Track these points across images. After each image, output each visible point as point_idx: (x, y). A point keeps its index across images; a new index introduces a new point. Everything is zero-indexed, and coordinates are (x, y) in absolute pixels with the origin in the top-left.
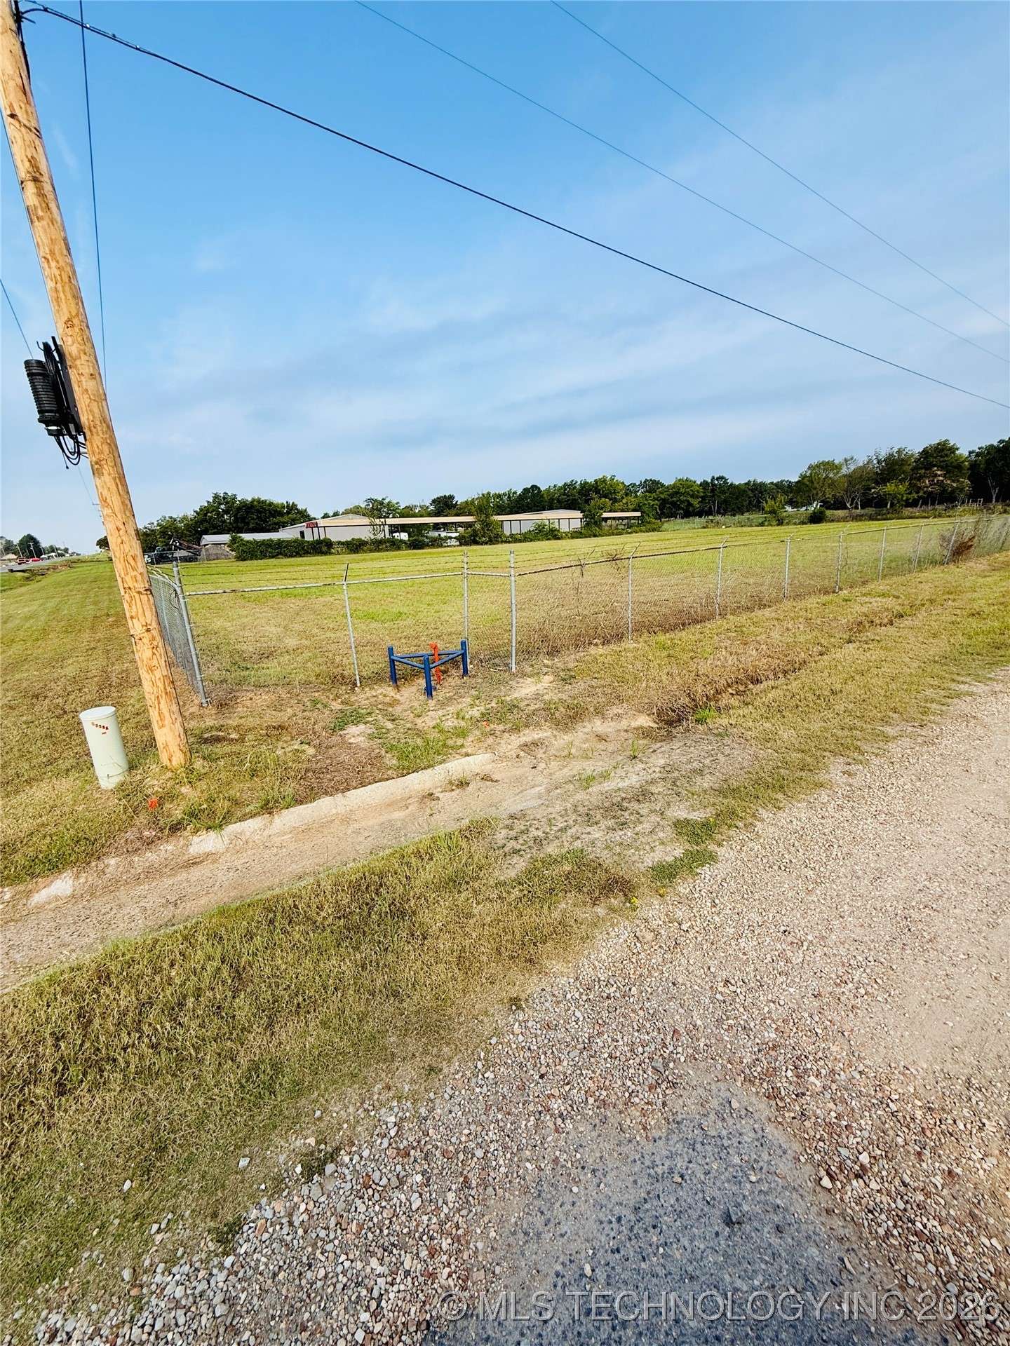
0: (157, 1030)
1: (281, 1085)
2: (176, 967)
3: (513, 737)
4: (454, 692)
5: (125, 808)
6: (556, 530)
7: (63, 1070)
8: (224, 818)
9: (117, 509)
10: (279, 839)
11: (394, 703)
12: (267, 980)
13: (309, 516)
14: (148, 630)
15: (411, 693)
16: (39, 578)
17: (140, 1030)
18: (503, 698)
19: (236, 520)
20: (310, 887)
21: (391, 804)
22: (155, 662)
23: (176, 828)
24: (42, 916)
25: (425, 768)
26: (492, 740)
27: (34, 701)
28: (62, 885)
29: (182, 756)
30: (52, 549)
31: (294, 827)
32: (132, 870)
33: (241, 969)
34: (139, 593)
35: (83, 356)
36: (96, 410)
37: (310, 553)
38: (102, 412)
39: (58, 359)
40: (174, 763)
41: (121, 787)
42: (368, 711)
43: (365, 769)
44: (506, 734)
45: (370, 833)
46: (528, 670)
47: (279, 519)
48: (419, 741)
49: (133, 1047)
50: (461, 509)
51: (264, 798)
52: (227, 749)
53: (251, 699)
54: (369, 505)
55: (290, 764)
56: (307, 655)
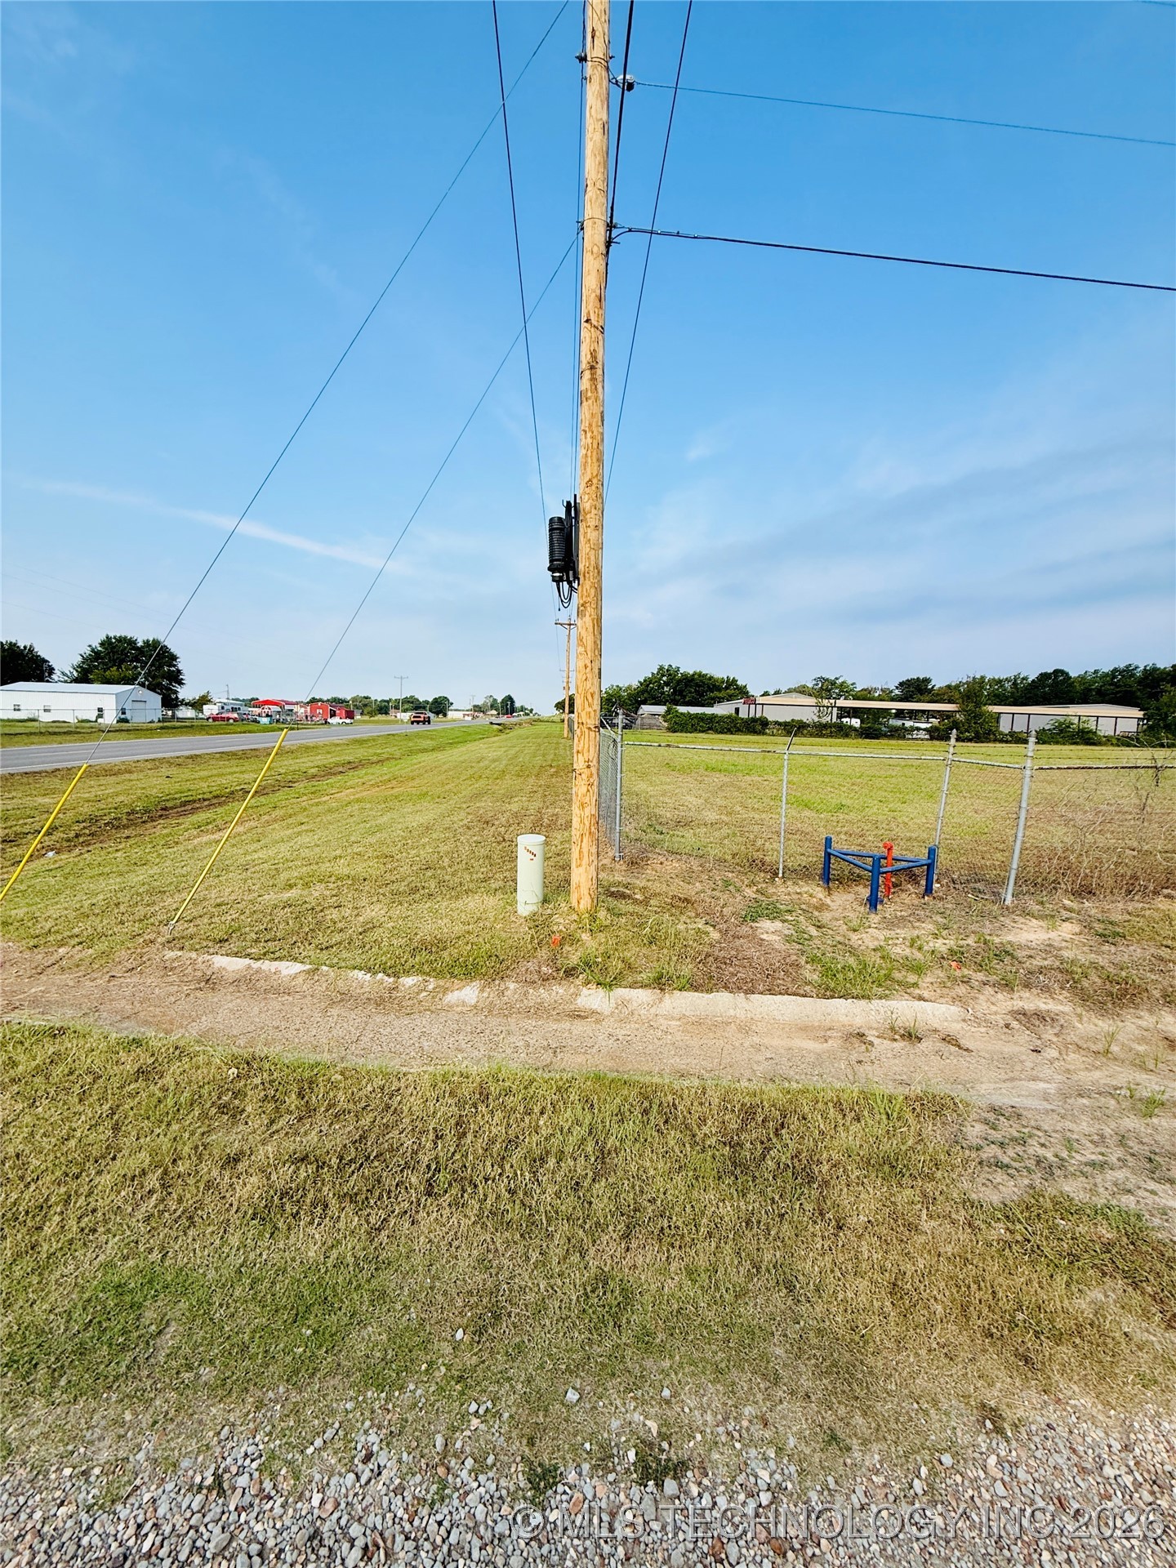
0: (517, 1175)
1: (629, 1322)
2: (545, 1116)
3: (1000, 996)
4: (910, 911)
5: (532, 937)
6: (1091, 731)
7: (435, 1170)
8: (615, 978)
9: (589, 648)
10: (666, 1022)
11: (821, 907)
12: (632, 1180)
13: (748, 692)
14: (589, 767)
15: (845, 903)
16: (508, 731)
17: (502, 1167)
18: (988, 938)
19: (674, 693)
20: (693, 1090)
21: (805, 1029)
22: (587, 800)
23: (570, 973)
24: (450, 1015)
25: (857, 997)
26: (964, 991)
27: (485, 826)
28: (468, 993)
29: (590, 901)
30: (522, 709)
31: (684, 1015)
32: (525, 1001)
33: (606, 1152)
34: (589, 729)
35: (593, 510)
36: (593, 558)
37: (742, 731)
38: (597, 559)
39: (573, 515)
40: (581, 906)
41: (533, 918)
42: (789, 908)
43: (777, 975)
44: (989, 990)
45: (773, 1055)
46: (1035, 908)
47: (717, 694)
48: (852, 961)
49: (493, 1181)
50: (938, 695)
51: (658, 970)
52: (631, 908)
53: (661, 863)
54: (817, 685)
55: (691, 943)
56: (725, 831)
